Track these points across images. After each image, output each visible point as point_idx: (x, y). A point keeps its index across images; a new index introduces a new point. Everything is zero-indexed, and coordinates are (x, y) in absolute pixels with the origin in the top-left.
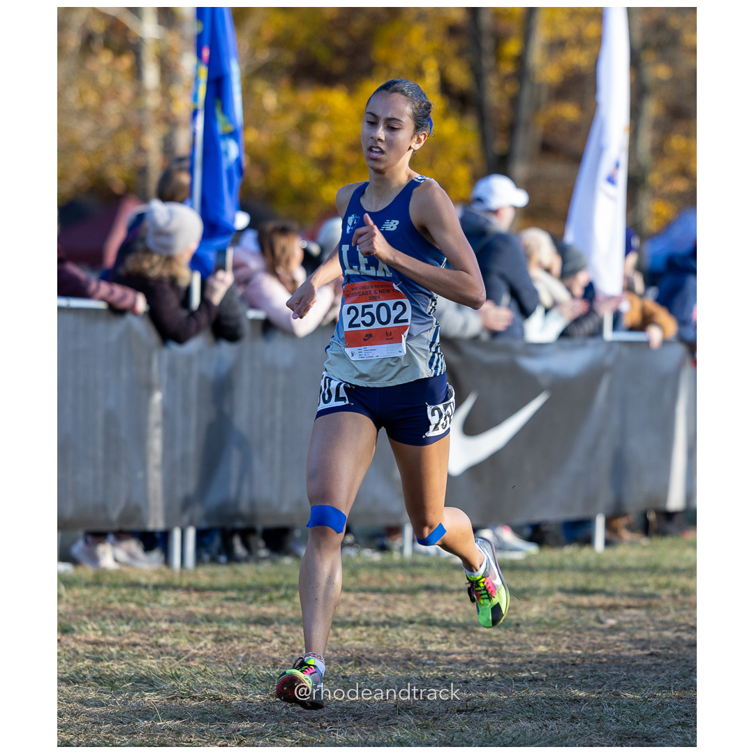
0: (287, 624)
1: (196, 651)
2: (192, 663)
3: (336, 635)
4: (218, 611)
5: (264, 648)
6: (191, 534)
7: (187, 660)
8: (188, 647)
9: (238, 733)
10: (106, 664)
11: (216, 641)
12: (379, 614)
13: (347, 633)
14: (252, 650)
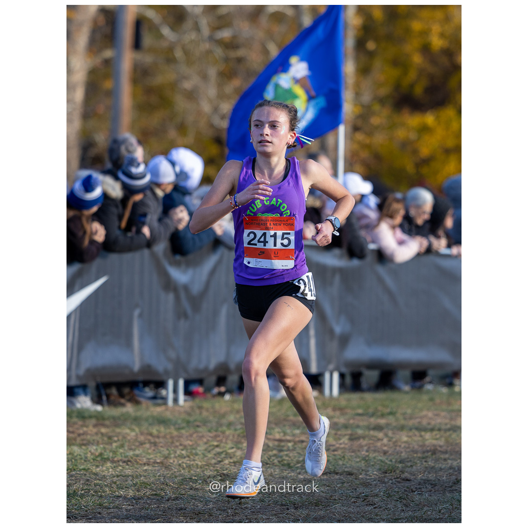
0: (392, 430)
1: (338, 446)
2: (336, 453)
3: (421, 436)
4: (351, 421)
5: (379, 444)
6: (336, 376)
7: (334, 451)
8: (334, 443)
9: (363, 495)
10: (286, 453)
11: (351, 439)
12: (446, 424)
13: (428, 436)
14: (371, 445)
